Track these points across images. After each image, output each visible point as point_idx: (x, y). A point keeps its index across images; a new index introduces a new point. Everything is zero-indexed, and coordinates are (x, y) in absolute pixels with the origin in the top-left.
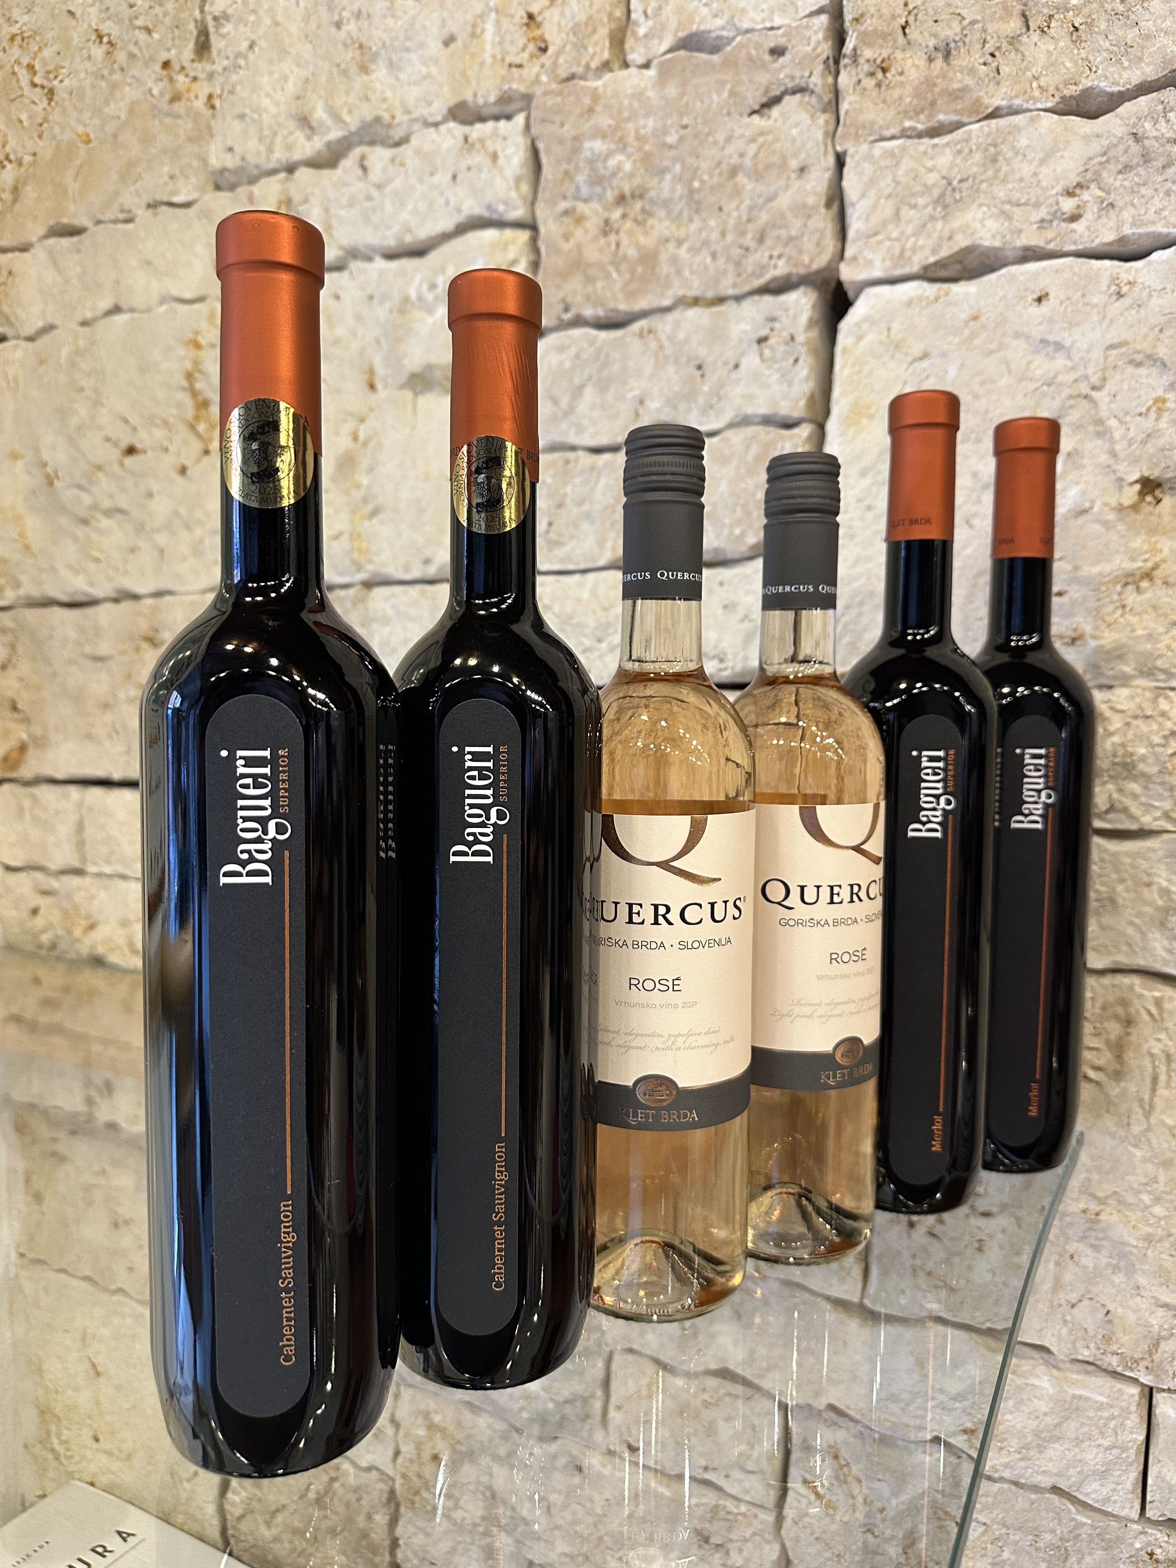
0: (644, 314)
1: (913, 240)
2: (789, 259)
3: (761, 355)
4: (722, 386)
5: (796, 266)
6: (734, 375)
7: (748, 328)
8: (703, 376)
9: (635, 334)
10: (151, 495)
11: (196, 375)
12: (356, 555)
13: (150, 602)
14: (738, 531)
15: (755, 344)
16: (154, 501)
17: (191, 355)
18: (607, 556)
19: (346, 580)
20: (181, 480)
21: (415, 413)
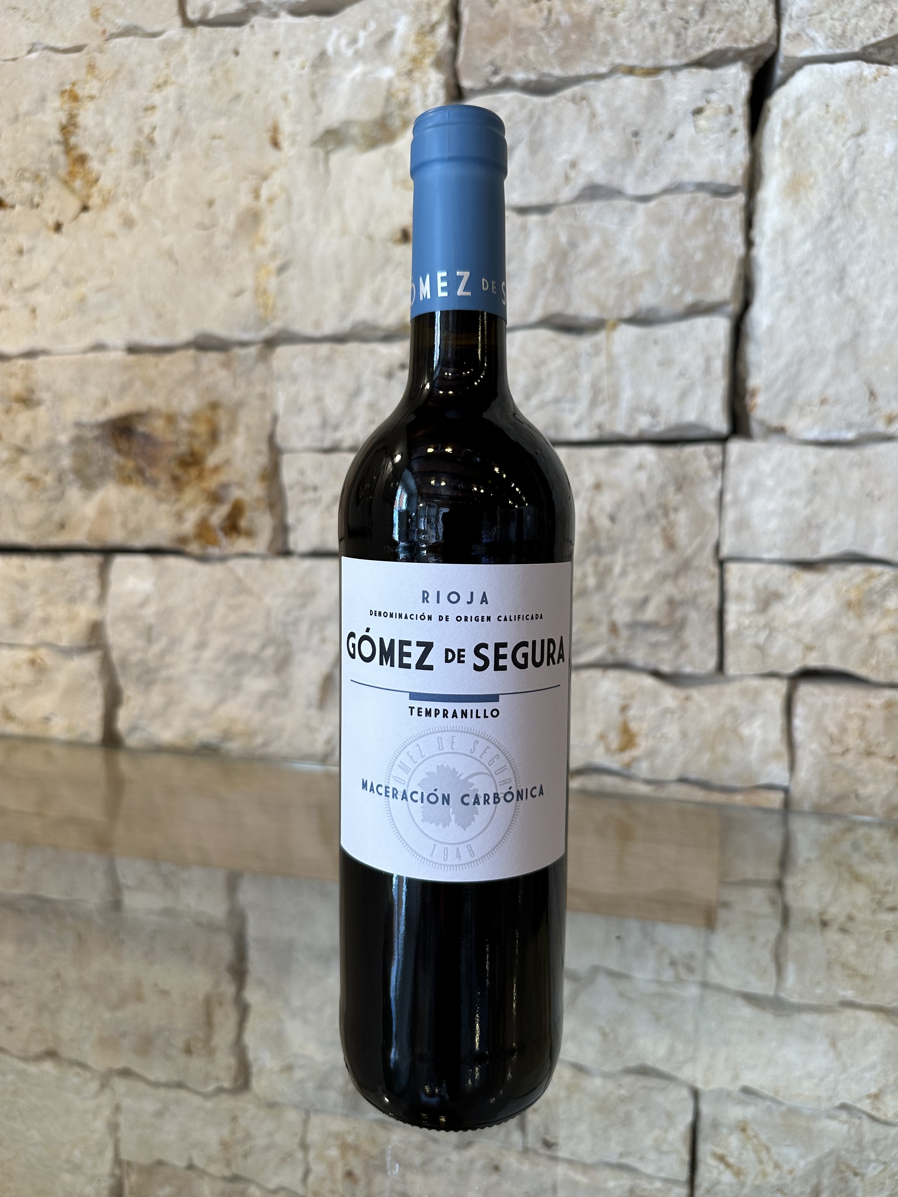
0: (578, 80)
1: (853, 21)
2: (731, 33)
3: (696, 126)
4: (657, 154)
5: (736, 40)
6: (670, 144)
7: (684, 99)
8: (637, 143)
9: (568, 100)
10: (20, 252)
11: (71, 128)
12: (261, 311)
13: (22, 362)
14: (676, 290)
15: (690, 115)
16: (25, 258)
17: (66, 106)
18: (537, 314)
19: (246, 336)
20: (56, 237)
21: (327, 170)
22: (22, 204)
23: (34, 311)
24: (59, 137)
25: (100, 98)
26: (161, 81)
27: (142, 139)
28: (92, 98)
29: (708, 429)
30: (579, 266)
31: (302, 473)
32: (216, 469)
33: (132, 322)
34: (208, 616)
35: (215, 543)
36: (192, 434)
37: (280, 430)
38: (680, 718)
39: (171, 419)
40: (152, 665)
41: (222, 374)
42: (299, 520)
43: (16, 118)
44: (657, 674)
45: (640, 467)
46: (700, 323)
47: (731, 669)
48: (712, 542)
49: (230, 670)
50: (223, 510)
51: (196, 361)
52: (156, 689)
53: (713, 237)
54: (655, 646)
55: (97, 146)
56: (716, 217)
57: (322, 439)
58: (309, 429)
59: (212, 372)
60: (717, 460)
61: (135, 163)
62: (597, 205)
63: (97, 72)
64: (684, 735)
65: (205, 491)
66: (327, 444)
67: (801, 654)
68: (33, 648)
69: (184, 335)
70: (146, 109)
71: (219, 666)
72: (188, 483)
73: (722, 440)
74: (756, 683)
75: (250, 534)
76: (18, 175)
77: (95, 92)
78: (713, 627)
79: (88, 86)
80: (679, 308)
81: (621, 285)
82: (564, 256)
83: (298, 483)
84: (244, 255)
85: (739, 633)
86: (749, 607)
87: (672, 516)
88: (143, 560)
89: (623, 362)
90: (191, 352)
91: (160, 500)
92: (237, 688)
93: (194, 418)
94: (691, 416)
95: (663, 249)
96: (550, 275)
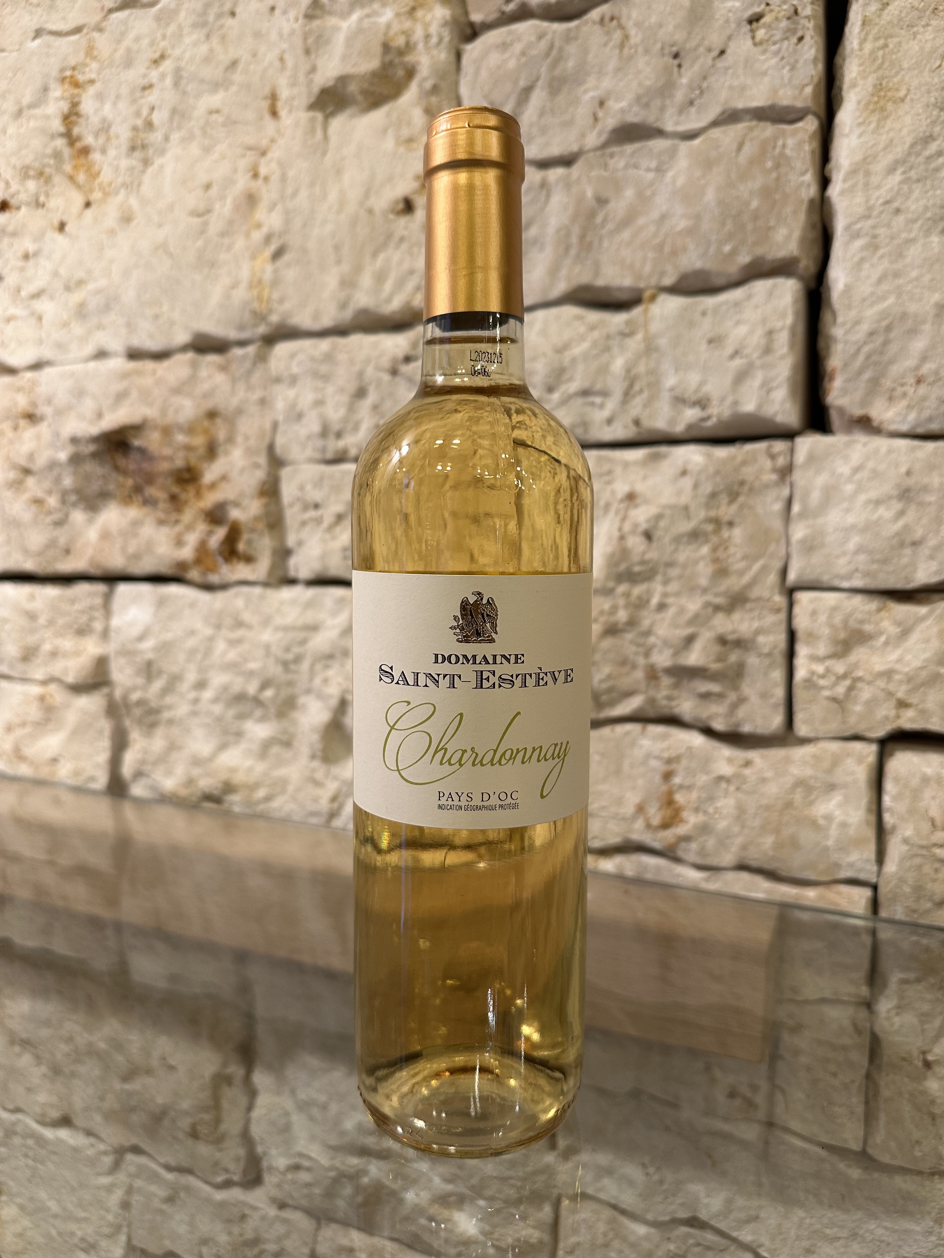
3: (753, 38)
4: (705, 78)
6: (720, 64)
7: (737, 4)
8: (680, 66)
9: (594, 23)
10: (26, 257)
11: (74, 118)
12: (256, 305)
13: (29, 375)
14: (727, 248)
15: (745, 23)
16: (31, 262)
17: (67, 94)
18: (561, 288)
19: (244, 335)
20: (59, 238)
21: (326, 137)
22: (28, 204)
23: (40, 319)
24: (62, 129)
25: (99, 80)
26: (157, 55)
27: (139, 122)
28: (92, 82)
29: (770, 422)
30: (610, 226)
31: (302, 488)
32: (213, 486)
33: (130, 326)
34: (208, 652)
35: (213, 569)
36: (188, 448)
37: (280, 441)
38: (738, 789)
39: (167, 431)
40: (153, 704)
41: (220, 378)
42: (300, 543)
43: (19, 113)
44: (708, 732)
45: (684, 473)
46: (761, 286)
47: (802, 729)
48: (778, 565)
49: (231, 713)
50: (220, 533)
51: (194, 366)
52: (160, 732)
53: (774, 175)
54: (706, 696)
55: (97, 135)
56: (778, 150)
57: (324, 450)
58: (309, 438)
59: (210, 377)
60: (781, 461)
61: (133, 149)
62: (629, 148)
63: (95, 53)
64: (741, 810)
65: (202, 511)
66: (329, 455)
67: (893, 713)
68: (44, 683)
69: (182, 337)
70: (144, 88)
71: (217, 709)
72: (186, 502)
73: (789, 435)
74: (835, 746)
75: (249, 559)
76: (22, 174)
77: (93, 76)
78: (778, 675)
79: (87, 69)
80: (733, 269)
81: (660, 247)
82: (592, 215)
83: (298, 499)
84: (240, 243)
85: (809, 683)
86: (822, 649)
87: (725, 534)
88: (145, 588)
89: (663, 342)
90: (190, 355)
91: (161, 522)
92: (239, 735)
93: (190, 430)
94: (749, 406)
95: (710, 196)
96: (574, 240)
